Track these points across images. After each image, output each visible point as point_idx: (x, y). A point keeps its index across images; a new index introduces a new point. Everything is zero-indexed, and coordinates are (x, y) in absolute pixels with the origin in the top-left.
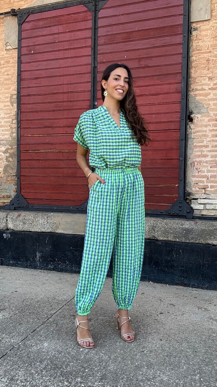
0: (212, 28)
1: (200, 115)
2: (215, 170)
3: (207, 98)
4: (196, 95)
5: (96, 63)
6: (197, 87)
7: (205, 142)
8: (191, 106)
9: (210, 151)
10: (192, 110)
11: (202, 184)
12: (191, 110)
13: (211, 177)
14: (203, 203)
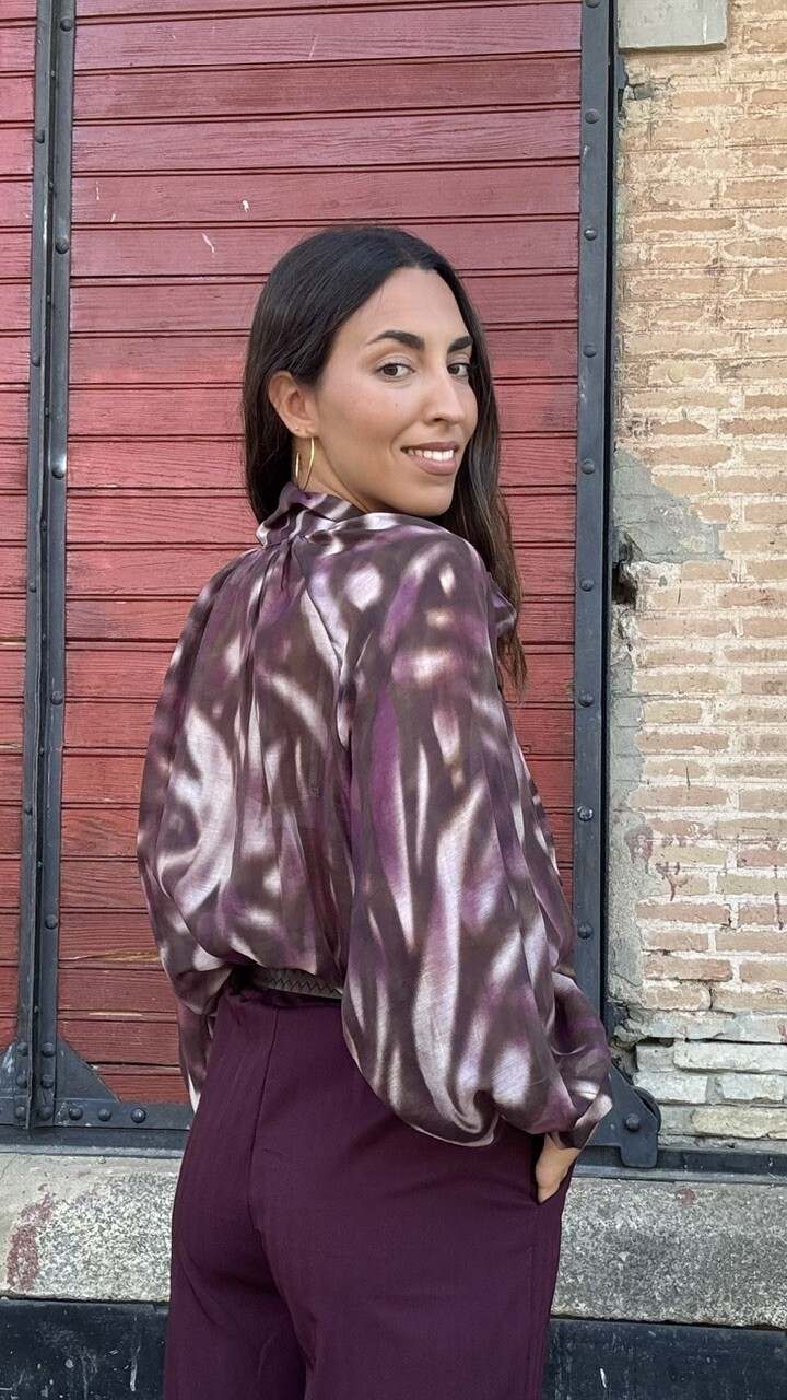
0: (734, 94)
1: (676, 569)
2: (764, 878)
3: (709, 476)
4: (650, 456)
5: (62, 223)
6: (655, 410)
7: (707, 719)
8: (627, 515)
9: (735, 771)
10: (631, 535)
11: (694, 956)
12: (626, 536)
13: (746, 914)
14: (704, 1066)
